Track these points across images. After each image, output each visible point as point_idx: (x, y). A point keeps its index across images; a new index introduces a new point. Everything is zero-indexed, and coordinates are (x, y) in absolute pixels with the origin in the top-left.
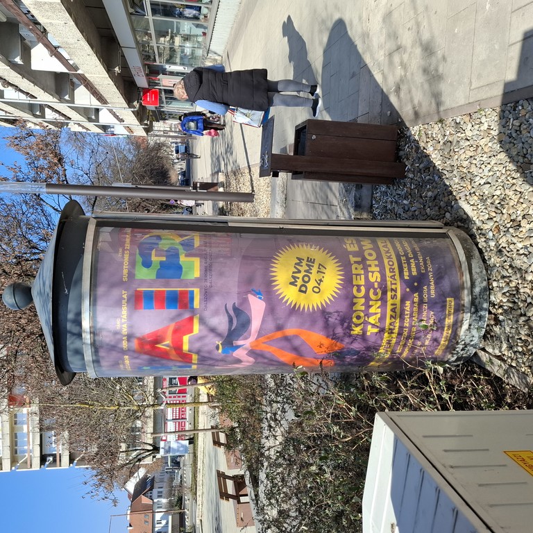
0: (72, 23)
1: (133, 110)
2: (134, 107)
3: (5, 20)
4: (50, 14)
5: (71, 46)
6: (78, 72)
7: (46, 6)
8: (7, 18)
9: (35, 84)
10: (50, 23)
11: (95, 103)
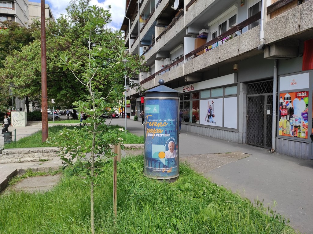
0: (176, 78)
1: (139, 93)
2: (140, 94)
3: (170, 54)
4: (179, 72)
5: (167, 76)
6: (155, 76)
7: (181, 71)
8: (171, 55)
9: (148, 60)
10: (175, 71)
11: (141, 80)
